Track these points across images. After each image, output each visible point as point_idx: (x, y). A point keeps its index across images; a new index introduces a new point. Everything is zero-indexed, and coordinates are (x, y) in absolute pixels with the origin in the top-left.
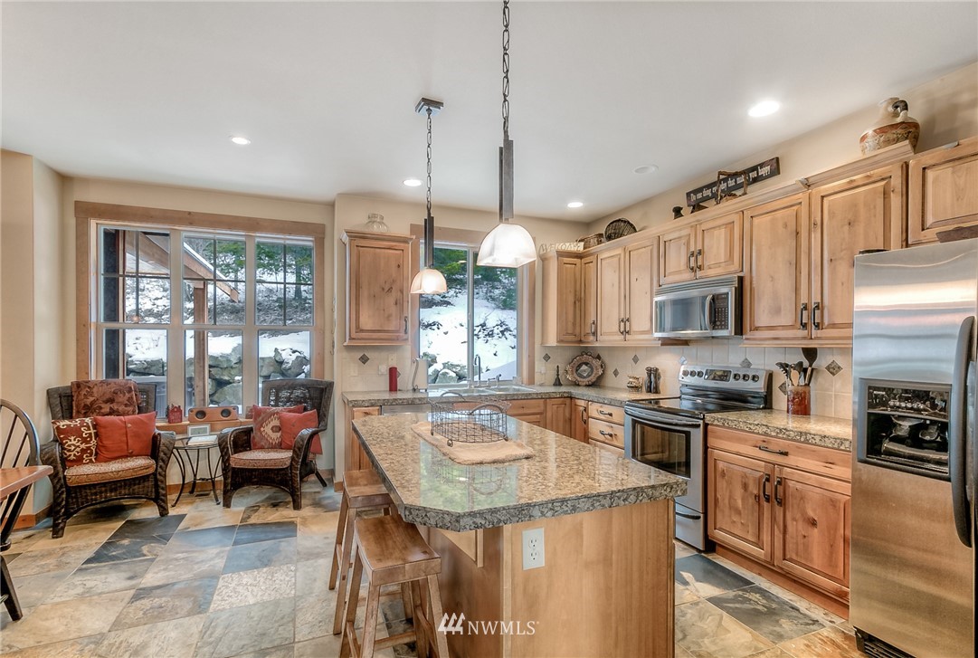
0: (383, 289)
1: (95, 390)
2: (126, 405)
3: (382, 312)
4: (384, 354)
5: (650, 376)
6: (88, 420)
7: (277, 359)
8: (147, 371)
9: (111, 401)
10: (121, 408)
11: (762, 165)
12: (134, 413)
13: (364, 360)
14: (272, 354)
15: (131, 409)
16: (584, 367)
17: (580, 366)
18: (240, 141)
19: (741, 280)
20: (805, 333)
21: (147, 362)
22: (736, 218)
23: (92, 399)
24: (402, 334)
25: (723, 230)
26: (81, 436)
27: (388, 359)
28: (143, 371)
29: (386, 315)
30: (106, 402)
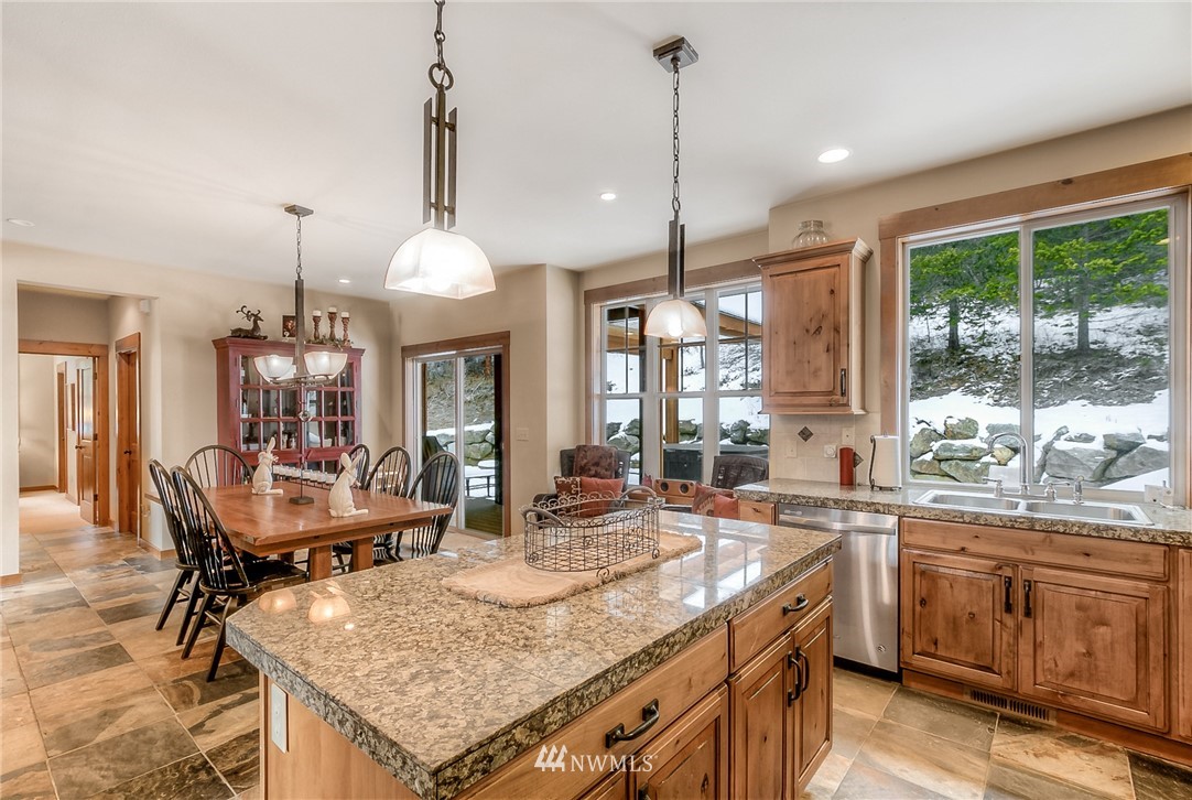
0: (807, 331)
1: (588, 453)
2: (606, 470)
3: (806, 365)
4: (835, 428)
6: (578, 479)
9: (597, 464)
10: (603, 472)
12: (611, 478)
13: (806, 435)
15: (608, 473)
18: (609, 197)
23: (585, 461)
24: (838, 397)
26: (570, 492)
27: (841, 435)
29: (812, 369)
30: (593, 465)
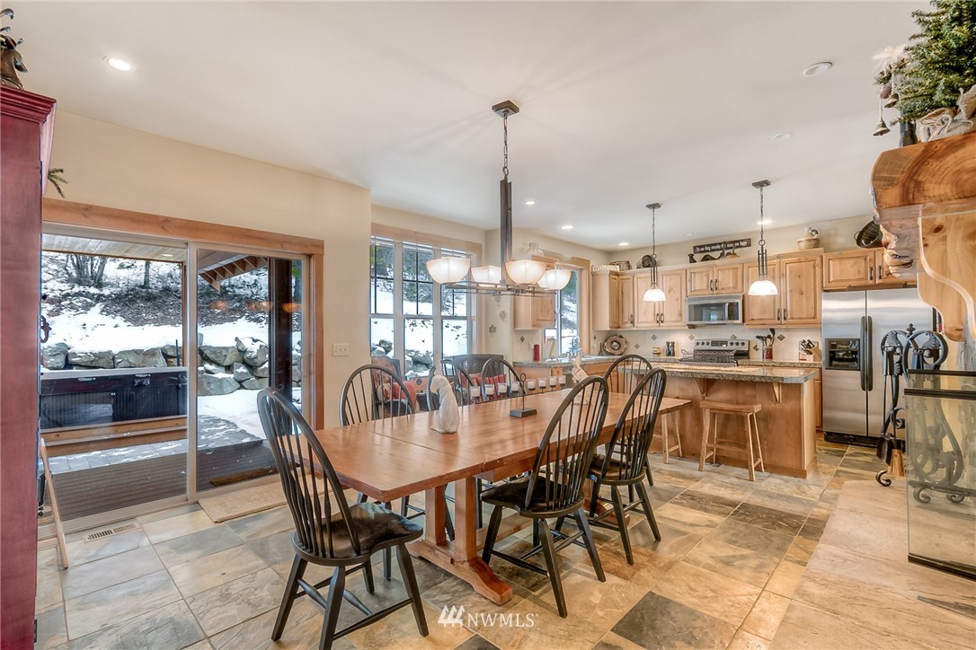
4: (531, 336)
5: (668, 346)
7: (240, 348)
8: (94, 364)
11: (742, 241)
13: (522, 339)
14: (234, 344)
16: (615, 344)
17: (612, 343)
19: (744, 296)
20: (779, 322)
21: (94, 355)
22: (740, 267)
25: (731, 272)
27: (533, 339)
28: (90, 364)
